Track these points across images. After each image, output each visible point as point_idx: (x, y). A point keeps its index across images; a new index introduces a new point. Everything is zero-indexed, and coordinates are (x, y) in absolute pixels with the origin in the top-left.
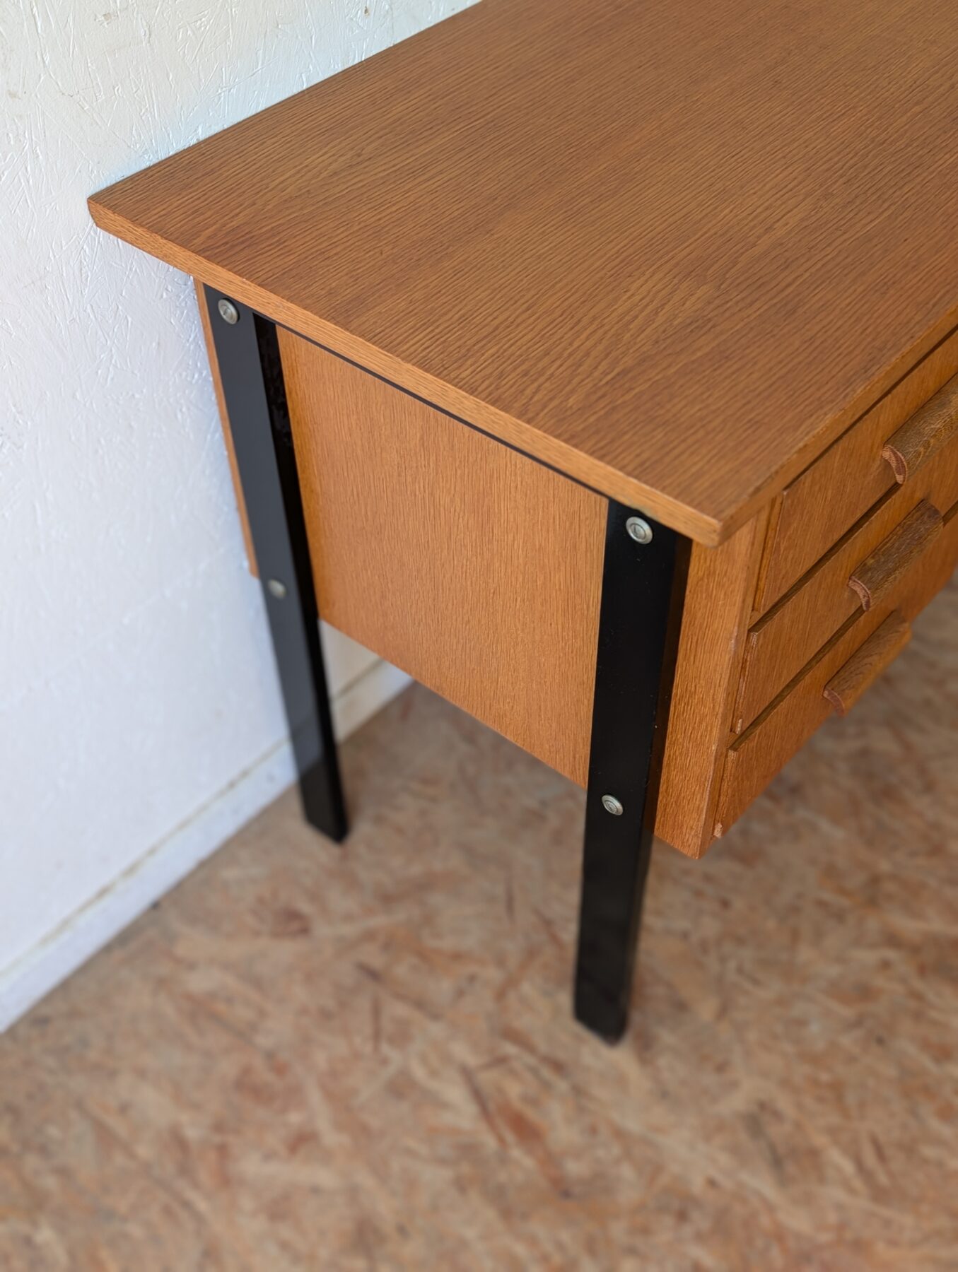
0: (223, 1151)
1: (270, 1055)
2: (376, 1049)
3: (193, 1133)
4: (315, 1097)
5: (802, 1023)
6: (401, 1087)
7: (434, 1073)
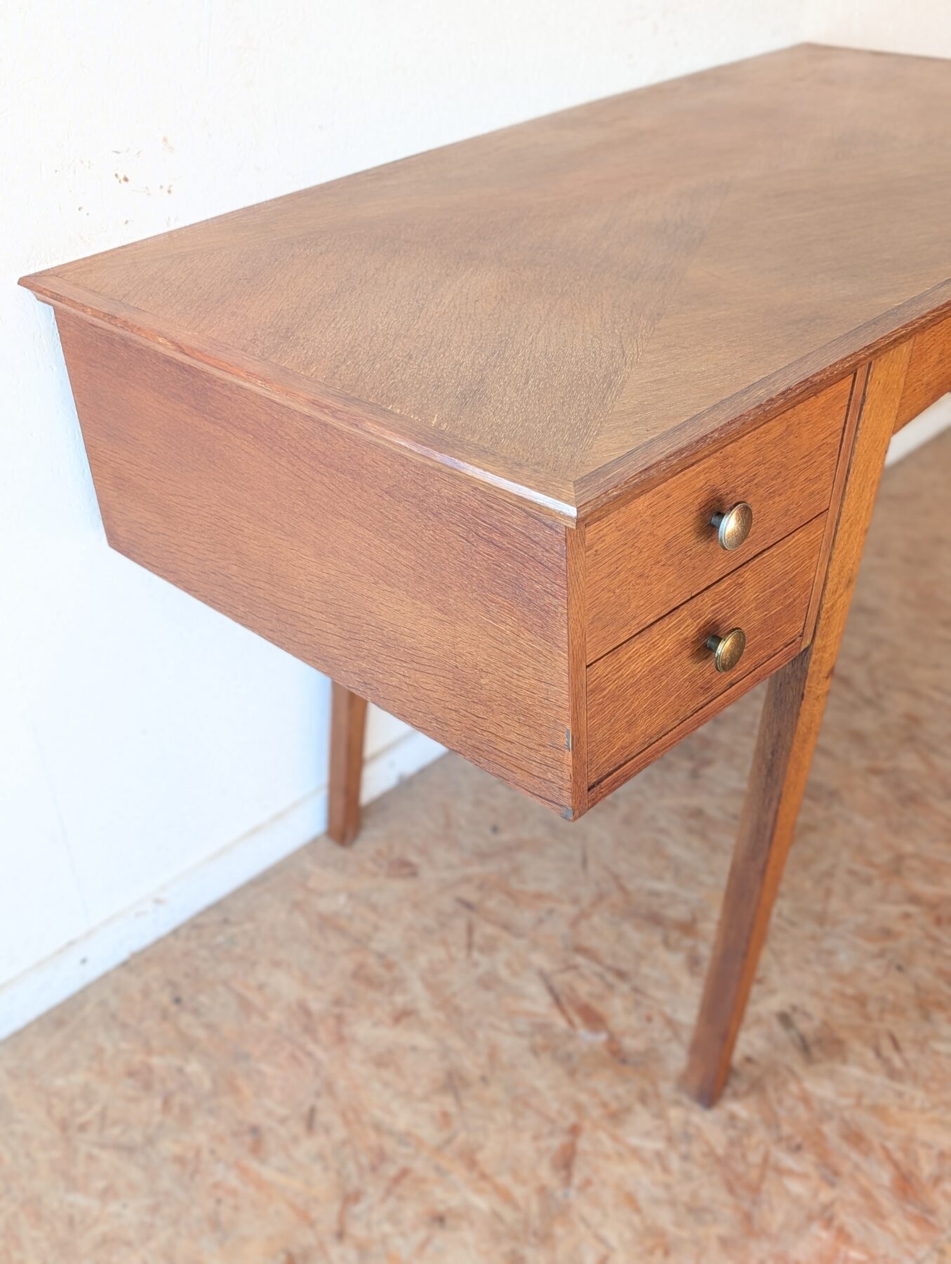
0: (340, 1019)
1: (381, 956)
2: (469, 955)
3: (316, 1006)
4: (417, 987)
5: (831, 953)
6: (488, 982)
7: (515, 974)
